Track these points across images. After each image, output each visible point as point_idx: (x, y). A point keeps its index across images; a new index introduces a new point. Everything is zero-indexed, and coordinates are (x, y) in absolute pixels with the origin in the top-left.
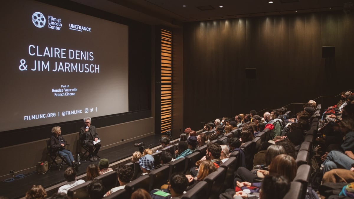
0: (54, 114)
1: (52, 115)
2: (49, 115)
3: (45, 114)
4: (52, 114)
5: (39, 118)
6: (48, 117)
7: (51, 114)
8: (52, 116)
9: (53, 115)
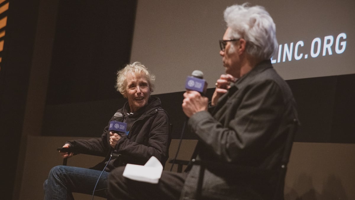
0: (342, 40)
1: (329, 46)
2: (316, 43)
3: (301, 43)
4: (331, 38)
5: (279, 61)
6: (313, 55)
7: (326, 38)
8: (330, 53)
9: (333, 47)
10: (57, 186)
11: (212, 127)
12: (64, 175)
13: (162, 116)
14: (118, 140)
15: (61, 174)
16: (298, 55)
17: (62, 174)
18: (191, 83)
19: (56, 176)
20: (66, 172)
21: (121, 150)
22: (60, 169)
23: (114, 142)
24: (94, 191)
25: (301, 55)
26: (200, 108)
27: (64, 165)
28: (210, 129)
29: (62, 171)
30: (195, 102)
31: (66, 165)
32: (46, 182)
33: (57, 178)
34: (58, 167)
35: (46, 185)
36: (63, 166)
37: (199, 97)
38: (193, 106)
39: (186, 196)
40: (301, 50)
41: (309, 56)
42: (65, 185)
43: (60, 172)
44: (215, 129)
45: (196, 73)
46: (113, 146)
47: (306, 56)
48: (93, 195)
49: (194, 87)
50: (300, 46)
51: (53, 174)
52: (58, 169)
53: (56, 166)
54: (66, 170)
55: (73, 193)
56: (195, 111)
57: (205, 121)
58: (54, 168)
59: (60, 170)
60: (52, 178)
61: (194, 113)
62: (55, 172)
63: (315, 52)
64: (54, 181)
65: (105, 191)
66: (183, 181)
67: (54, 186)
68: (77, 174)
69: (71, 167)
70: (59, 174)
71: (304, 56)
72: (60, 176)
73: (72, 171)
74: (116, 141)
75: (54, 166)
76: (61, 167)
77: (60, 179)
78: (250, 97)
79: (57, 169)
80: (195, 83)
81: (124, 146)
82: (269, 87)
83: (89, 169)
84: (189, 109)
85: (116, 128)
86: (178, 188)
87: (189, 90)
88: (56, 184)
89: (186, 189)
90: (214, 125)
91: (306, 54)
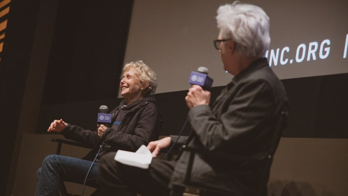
1: (313, 52)
2: (301, 50)
7: (312, 44)
8: (314, 58)
9: (317, 53)
10: (50, 174)
11: (205, 119)
12: (58, 163)
13: (151, 108)
14: (104, 130)
15: (54, 163)
16: (284, 60)
17: (56, 163)
18: (194, 78)
19: (49, 165)
20: (59, 161)
21: (108, 140)
22: (53, 157)
23: (101, 133)
24: (85, 180)
25: (287, 60)
26: (201, 101)
27: (57, 154)
28: (202, 121)
29: (56, 160)
30: (196, 95)
31: (59, 155)
32: (40, 170)
33: (51, 166)
34: (52, 156)
35: (40, 173)
36: (57, 156)
37: (200, 91)
38: (194, 98)
39: (175, 181)
40: (287, 55)
41: (294, 60)
42: (58, 174)
43: (53, 160)
44: (207, 121)
45: (202, 69)
46: (100, 136)
47: (291, 61)
48: (84, 184)
49: (196, 81)
50: (285, 51)
51: (46, 162)
52: (52, 158)
53: (50, 155)
54: (59, 159)
55: (64, 182)
56: (195, 104)
57: (201, 113)
58: (48, 157)
59: (53, 159)
60: (45, 166)
61: (195, 106)
62: (48, 160)
63: (300, 57)
64: (47, 169)
65: (96, 180)
66: (172, 168)
67: (47, 173)
68: (70, 163)
69: (64, 157)
70: (52, 163)
71: (289, 61)
72: (53, 165)
73: (65, 161)
74: (103, 131)
75: (48, 155)
76: (54, 156)
77: (53, 167)
78: (242, 94)
79: (50, 158)
80: (198, 78)
81: (110, 136)
82: (261, 87)
83: (81, 160)
84: (190, 102)
85: (102, 119)
86: (167, 174)
87: (192, 84)
88: (49, 172)
89: (175, 174)
90: (207, 117)
91: (291, 59)
